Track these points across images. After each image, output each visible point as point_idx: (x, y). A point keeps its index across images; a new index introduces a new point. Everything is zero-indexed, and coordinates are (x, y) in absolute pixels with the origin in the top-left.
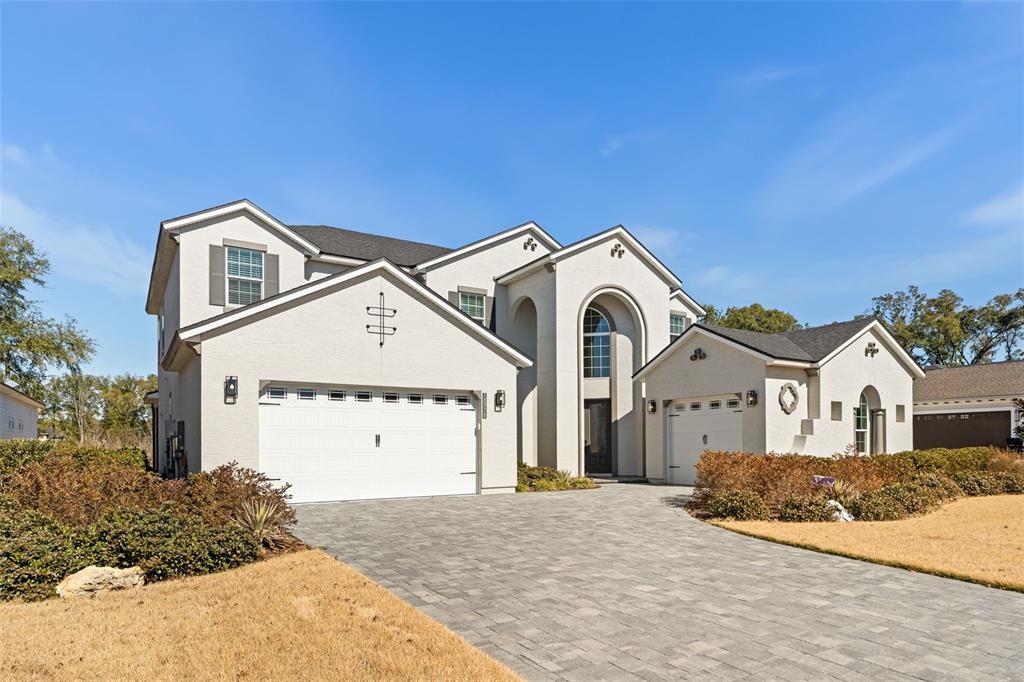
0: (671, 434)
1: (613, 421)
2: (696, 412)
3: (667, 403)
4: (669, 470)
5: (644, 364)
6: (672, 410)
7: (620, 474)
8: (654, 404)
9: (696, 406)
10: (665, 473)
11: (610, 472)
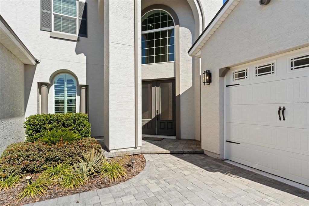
0: (229, 105)
1: (176, 95)
2: (265, 78)
3: (224, 72)
4: (225, 143)
5: (201, 32)
6: (231, 79)
7: (182, 137)
8: (209, 74)
9: (264, 70)
10: (222, 149)
11: (175, 135)
